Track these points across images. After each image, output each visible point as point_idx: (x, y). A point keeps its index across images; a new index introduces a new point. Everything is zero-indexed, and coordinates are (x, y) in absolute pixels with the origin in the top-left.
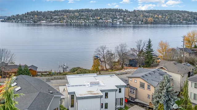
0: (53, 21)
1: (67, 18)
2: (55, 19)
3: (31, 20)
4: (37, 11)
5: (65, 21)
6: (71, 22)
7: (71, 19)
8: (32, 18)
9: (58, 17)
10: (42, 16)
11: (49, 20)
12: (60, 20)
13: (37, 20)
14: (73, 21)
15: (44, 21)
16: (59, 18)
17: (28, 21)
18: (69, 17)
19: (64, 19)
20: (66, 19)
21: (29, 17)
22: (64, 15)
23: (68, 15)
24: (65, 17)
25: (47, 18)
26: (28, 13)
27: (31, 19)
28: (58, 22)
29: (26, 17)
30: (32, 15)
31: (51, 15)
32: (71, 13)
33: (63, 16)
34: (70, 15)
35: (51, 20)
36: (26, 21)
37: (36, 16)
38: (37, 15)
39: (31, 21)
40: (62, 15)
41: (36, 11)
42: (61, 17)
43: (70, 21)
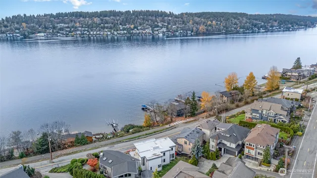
0: (58, 32)
1: (82, 27)
2: (61, 29)
3: (18, 33)
4: (25, 15)
5: (79, 32)
6: (89, 35)
7: (89, 30)
8: (19, 29)
9: (65, 25)
10: (36, 24)
11: (51, 31)
12: (70, 32)
13: (28, 32)
14: (92, 33)
15: (42, 34)
16: (68, 27)
17: (11, 35)
18: (84, 26)
19: (76, 29)
20: (80, 29)
21: (12, 27)
22: (75, 23)
23: (83, 22)
24: (78, 25)
25: (46, 28)
26: (7, 19)
27: (17, 31)
28: (68, 34)
29: (6, 26)
30: (17, 23)
31: (51, 22)
32: (87, 19)
33: (73, 23)
34: (86, 22)
35: (55, 31)
36: (8, 35)
37: (24, 25)
38: (26, 22)
39: (18, 35)
40: (72, 21)
41: (22, 15)
42: (70, 25)
43: (88, 33)
